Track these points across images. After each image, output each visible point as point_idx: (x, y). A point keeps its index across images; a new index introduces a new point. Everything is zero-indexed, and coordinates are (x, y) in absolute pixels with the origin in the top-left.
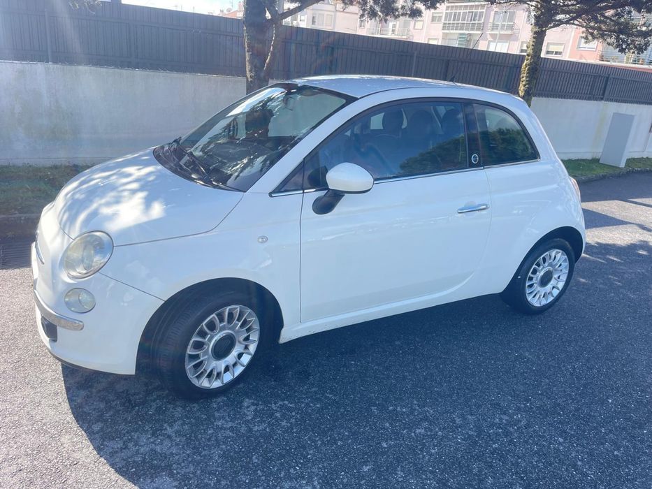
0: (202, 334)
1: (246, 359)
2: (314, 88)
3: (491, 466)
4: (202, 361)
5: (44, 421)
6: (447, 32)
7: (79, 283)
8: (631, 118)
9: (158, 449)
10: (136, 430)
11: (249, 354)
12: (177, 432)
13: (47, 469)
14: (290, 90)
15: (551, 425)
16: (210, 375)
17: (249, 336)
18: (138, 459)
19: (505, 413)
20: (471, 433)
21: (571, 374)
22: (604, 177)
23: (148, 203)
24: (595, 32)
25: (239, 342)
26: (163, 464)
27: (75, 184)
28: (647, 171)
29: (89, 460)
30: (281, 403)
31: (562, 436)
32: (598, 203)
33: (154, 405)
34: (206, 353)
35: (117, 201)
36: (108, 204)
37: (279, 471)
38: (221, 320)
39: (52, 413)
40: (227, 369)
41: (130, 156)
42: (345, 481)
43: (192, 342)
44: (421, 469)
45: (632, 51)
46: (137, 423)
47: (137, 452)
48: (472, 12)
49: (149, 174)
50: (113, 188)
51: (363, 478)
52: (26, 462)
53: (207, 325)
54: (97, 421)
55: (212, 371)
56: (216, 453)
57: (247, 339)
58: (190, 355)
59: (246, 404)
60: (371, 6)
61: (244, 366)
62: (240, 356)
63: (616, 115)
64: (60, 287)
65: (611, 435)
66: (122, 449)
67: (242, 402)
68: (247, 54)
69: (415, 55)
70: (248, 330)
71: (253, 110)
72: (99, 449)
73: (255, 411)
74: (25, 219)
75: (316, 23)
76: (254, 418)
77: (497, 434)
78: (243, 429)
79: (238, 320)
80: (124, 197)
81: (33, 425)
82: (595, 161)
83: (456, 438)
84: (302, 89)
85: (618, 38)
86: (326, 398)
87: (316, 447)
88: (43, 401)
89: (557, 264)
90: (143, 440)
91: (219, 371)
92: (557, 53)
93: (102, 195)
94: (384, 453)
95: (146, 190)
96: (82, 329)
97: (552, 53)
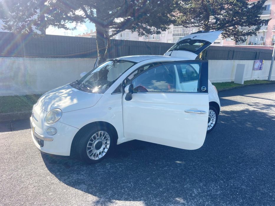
0: (92, 141)
1: (106, 150)
2: (123, 60)
3: (189, 176)
4: (92, 150)
5: (40, 173)
6: (175, 37)
7: (51, 125)
8: (244, 65)
9: (79, 178)
10: (71, 174)
11: (107, 148)
12: (85, 173)
13: (43, 185)
14: (115, 62)
15: (209, 164)
16: (94, 155)
17: (107, 142)
18: (73, 181)
19: (194, 162)
20: (182, 168)
21: (217, 150)
22: (235, 88)
23: (72, 99)
24: (226, 35)
25: (104, 144)
26: (82, 182)
27: (44, 97)
28: (253, 85)
29: (57, 182)
30: (119, 164)
31: (212, 167)
32: (232, 97)
33: (76, 167)
34: (93, 147)
35: (60, 100)
36: (57, 101)
37: (120, 181)
38: (98, 136)
39: (42, 171)
40: (100, 153)
41: (60, 87)
42: (141, 183)
43: (88, 143)
44: (166, 178)
45: (240, 41)
46: (71, 172)
47: (73, 179)
48: (184, 29)
49: (70, 91)
50: (58, 96)
51: (147, 181)
52: (36, 184)
53: (93, 137)
54: (58, 172)
55: (95, 154)
56: (99, 178)
57: (106, 143)
58: (88, 147)
59: (107, 165)
60: (142, 31)
61: (105, 152)
62: (104, 149)
63: (238, 65)
64: (45, 127)
65: (229, 166)
66: (67, 179)
67: (106, 164)
68: (98, 50)
69: (160, 47)
70: (107, 140)
71: (101, 70)
72: (60, 179)
73: (110, 166)
74: (20, 114)
75: (122, 36)
76: (110, 168)
77: (191, 168)
78: (107, 171)
79: (103, 136)
80: (62, 99)
81: (36, 174)
82: (233, 82)
83: (178, 169)
84: (119, 61)
85: (234, 37)
86: (134, 161)
87: (131, 175)
88: (38, 168)
89: (211, 115)
90: (74, 176)
91: (97, 154)
92: (218, 43)
93: (54, 99)
94: (153, 175)
95: (70, 96)
96: (53, 140)
97: (216, 43)
